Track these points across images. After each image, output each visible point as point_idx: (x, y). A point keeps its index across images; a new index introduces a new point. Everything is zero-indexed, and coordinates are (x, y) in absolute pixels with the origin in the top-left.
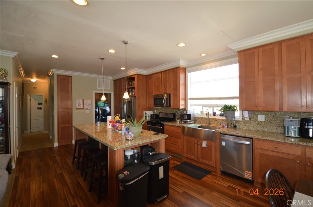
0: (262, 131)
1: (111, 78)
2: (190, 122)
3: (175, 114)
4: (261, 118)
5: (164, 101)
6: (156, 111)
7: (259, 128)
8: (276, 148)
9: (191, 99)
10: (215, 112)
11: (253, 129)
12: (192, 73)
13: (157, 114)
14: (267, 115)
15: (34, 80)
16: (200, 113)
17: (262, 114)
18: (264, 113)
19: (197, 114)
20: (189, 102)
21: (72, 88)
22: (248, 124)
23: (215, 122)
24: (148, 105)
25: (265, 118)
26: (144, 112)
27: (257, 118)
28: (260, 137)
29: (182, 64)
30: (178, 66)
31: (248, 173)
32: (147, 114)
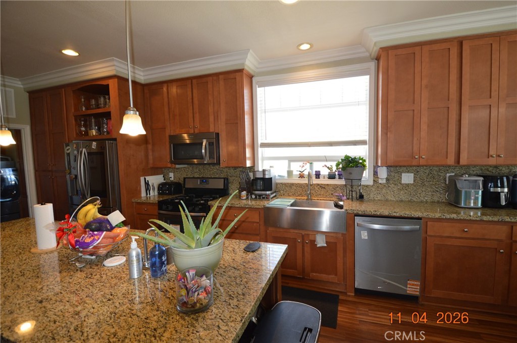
0: (409, 201)
3: (226, 181)
4: (407, 178)
5: (203, 151)
6: (171, 175)
7: (404, 196)
8: (467, 231)
9: (264, 145)
10: (319, 172)
11: (392, 199)
12: (267, 88)
13: (175, 181)
14: (418, 172)
16: (285, 174)
17: (409, 171)
18: (412, 170)
19: (279, 178)
20: (261, 152)
22: (384, 191)
23: (321, 191)
24: (151, 161)
25: (414, 177)
26: (142, 179)
27: (401, 178)
28: (438, 215)
29: (250, 63)
30: (240, 68)
31: (413, 285)
32: (150, 183)
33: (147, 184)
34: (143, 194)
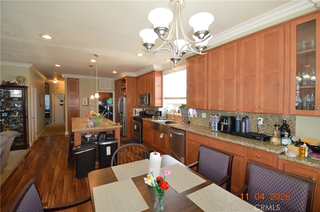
1: (112, 80)
2: (161, 118)
4: (204, 115)
5: (144, 100)
6: (145, 109)
7: (203, 124)
8: (196, 139)
9: (166, 98)
10: (179, 110)
11: (199, 125)
12: (166, 76)
13: (145, 111)
14: (207, 112)
15: (55, 81)
17: (204, 112)
20: (164, 101)
21: (79, 89)
22: (197, 121)
24: (137, 103)
25: (206, 115)
26: (134, 109)
27: (202, 115)
29: (156, 68)
30: (153, 70)
32: (137, 111)
33: (135, 111)
34: (134, 114)
